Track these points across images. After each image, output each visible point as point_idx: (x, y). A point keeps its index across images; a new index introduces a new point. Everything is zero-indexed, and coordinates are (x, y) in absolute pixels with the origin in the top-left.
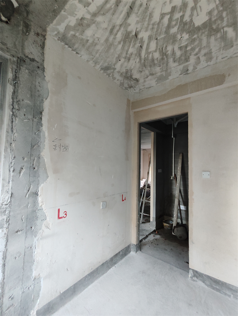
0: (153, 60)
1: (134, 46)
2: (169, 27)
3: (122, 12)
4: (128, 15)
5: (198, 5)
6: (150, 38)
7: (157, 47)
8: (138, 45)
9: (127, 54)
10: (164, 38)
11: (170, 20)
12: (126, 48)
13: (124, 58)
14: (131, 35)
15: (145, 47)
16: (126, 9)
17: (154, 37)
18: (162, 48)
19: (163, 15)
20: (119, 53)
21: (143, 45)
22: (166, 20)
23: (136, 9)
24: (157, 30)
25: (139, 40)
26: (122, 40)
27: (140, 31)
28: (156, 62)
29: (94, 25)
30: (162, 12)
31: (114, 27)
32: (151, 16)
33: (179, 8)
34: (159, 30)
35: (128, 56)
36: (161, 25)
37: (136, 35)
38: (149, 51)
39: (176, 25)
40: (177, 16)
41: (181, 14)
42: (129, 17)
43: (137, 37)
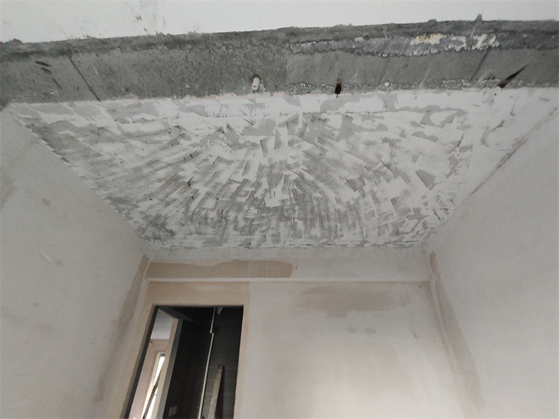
0: (206, 218)
1: (181, 193)
2: (236, 194)
3: (176, 153)
4: (185, 160)
5: (272, 190)
6: (208, 195)
7: (215, 207)
8: (189, 194)
9: (166, 197)
10: (228, 202)
11: (239, 189)
12: (168, 190)
13: (159, 199)
14: (181, 180)
15: (198, 200)
16: (183, 154)
17: (214, 195)
18: (222, 211)
19: (231, 181)
20: (153, 191)
21: (196, 197)
22: (234, 187)
23: (198, 160)
24: (221, 191)
25: (192, 190)
26: (164, 179)
27: (197, 182)
28: (209, 221)
29: (122, 144)
30: (231, 178)
31: (156, 161)
32: (216, 175)
33: (251, 184)
34: (223, 192)
35: (168, 199)
36: (226, 188)
37: (189, 184)
38: (203, 206)
39: (244, 196)
40: (248, 189)
41: (253, 189)
42: (185, 162)
43: (189, 186)
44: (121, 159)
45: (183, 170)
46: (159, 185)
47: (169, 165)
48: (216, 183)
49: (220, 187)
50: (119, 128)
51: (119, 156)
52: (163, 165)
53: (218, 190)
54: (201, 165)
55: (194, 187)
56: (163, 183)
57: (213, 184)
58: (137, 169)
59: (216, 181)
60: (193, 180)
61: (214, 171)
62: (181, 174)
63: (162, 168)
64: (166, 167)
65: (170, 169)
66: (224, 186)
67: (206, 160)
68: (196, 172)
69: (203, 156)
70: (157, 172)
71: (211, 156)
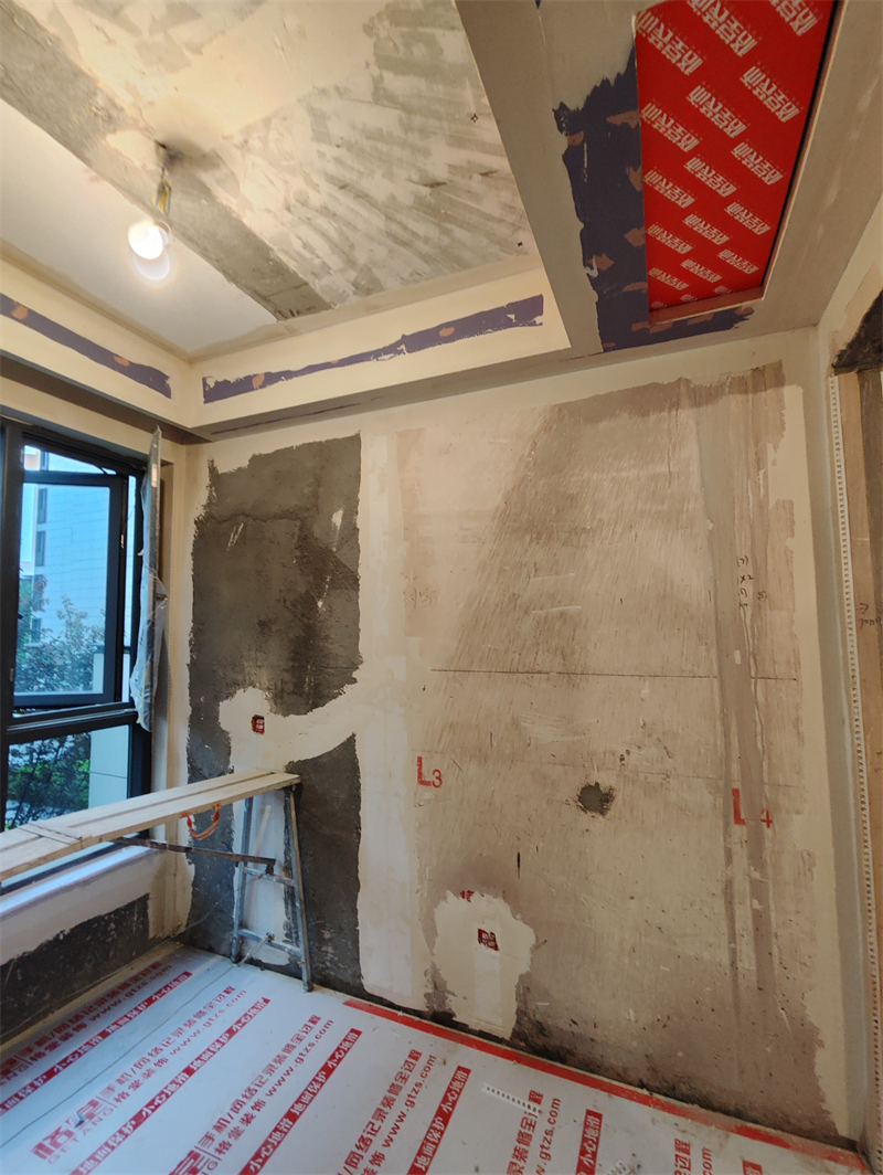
3: (350, 209)
4: (362, 196)
6: (458, 141)
8: (476, 183)
14: (430, 200)
16: (346, 199)
17: (459, 127)
20: (486, 241)
23: (349, 176)
24: (438, 117)
25: (457, 178)
27: (422, 170)
42: (367, 196)
43: (439, 184)
44: (411, 275)
45: (393, 198)
46: (459, 233)
47: (389, 218)
48: (408, 128)
49: (418, 120)
50: (342, 271)
51: (405, 275)
52: (394, 227)
53: (432, 122)
54: (362, 169)
55: (441, 173)
56: (449, 226)
57: (414, 138)
58: (426, 258)
59: (398, 132)
60: (415, 177)
61: (365, 143)
62: (407, 200)
63: (405, 228)
64: (400, 223)
65: (399, 217)
66: (407, 109)
67: (338, 161)
68: (389, 175)
69: (332, 168)
70: (422, 234)
71: (322, 155)
